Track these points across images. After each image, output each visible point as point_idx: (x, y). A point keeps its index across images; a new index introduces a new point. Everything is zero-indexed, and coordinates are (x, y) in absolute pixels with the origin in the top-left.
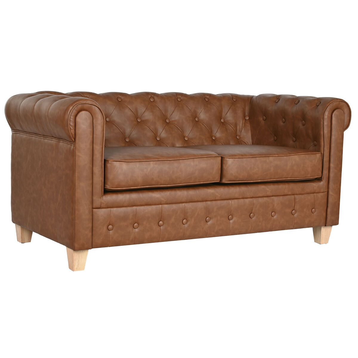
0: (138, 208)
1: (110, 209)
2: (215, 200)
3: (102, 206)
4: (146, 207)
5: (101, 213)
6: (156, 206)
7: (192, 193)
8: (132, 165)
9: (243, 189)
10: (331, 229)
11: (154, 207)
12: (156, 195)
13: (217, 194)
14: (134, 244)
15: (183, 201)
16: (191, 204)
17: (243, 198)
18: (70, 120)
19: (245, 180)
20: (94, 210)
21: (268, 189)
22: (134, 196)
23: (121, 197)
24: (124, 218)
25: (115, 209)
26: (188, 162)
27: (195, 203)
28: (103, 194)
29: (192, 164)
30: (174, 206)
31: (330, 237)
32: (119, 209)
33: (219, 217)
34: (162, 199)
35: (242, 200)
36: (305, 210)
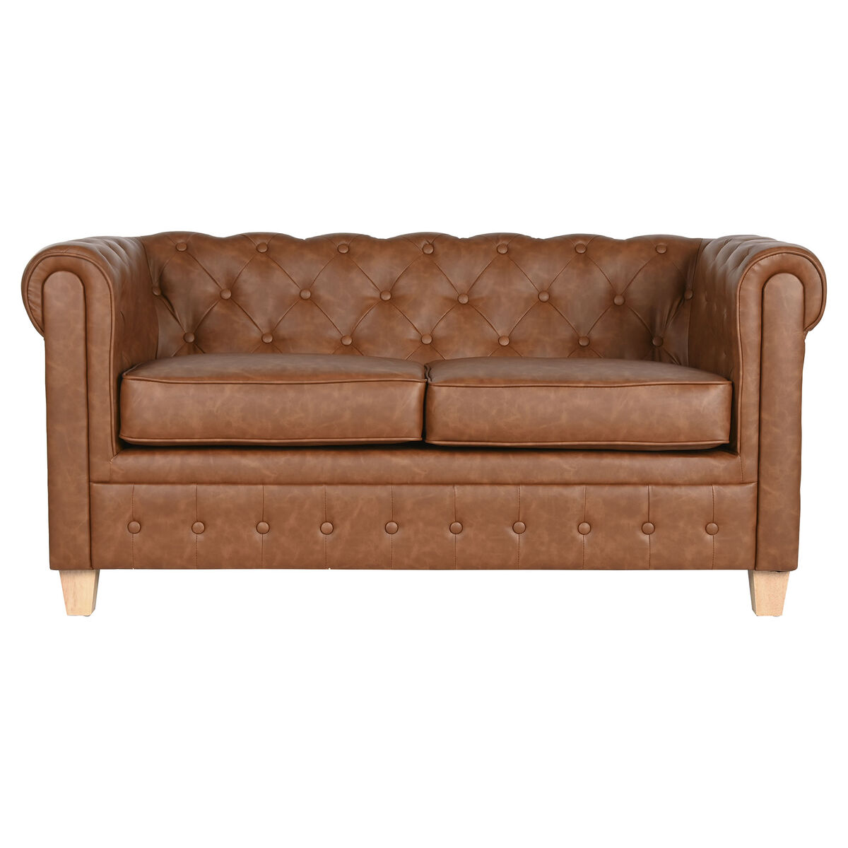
0: (201, 488)
1: (131, 486)
2: (413, 484)
3: (115, 477)
4: (221, 487)
5: (109, 493)
6: (247, 487)
7: (346, 462)
8: (176, 390)
9: (494, 461)
10: (787, 580)
11: (242, 488)
12: (250, 462)
13: (416, 470)
14: (198, 568)
15: (322, 479)
16: (341, 488)
17: (493, 483)
18: (28, 290)
19: (486, 439)
20: (95, 485)
21: (566, 466)
22: (194, 461)
23: (160, 462)
24: (168, 508)
25: (144, 486)
26: (323, 390)
27: (353, 487)
28: (115, 453)
29: (336, 394)
30: (296, 491)
31: (785, 600)
32: (153, 487)
33: (421, 525)
34: (267, 473)
35: (488, 489)
36: (681, 524)
